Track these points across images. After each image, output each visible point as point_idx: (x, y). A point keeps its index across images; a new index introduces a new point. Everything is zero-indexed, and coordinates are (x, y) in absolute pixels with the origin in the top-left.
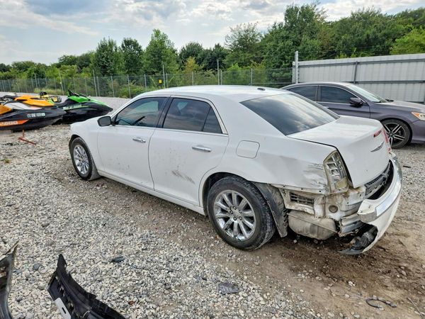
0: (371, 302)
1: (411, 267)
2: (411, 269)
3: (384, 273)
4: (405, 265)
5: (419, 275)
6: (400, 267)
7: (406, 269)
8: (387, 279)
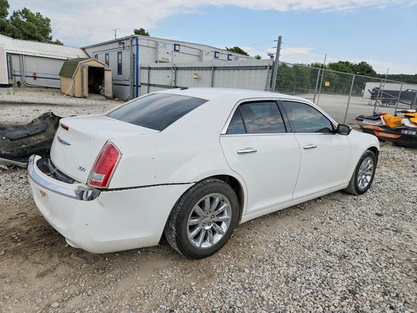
0: (24, 215)
1: (13, 245)
2: (12, 244)
3: (30, 230)
4: (19, 244)
5: (4, 243)
6: (22, 240)
7: (16, 242)
8: (25, 228)
